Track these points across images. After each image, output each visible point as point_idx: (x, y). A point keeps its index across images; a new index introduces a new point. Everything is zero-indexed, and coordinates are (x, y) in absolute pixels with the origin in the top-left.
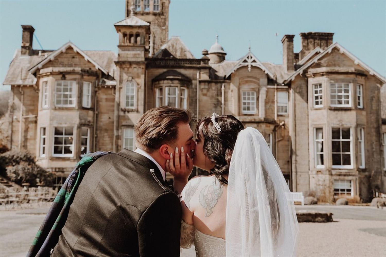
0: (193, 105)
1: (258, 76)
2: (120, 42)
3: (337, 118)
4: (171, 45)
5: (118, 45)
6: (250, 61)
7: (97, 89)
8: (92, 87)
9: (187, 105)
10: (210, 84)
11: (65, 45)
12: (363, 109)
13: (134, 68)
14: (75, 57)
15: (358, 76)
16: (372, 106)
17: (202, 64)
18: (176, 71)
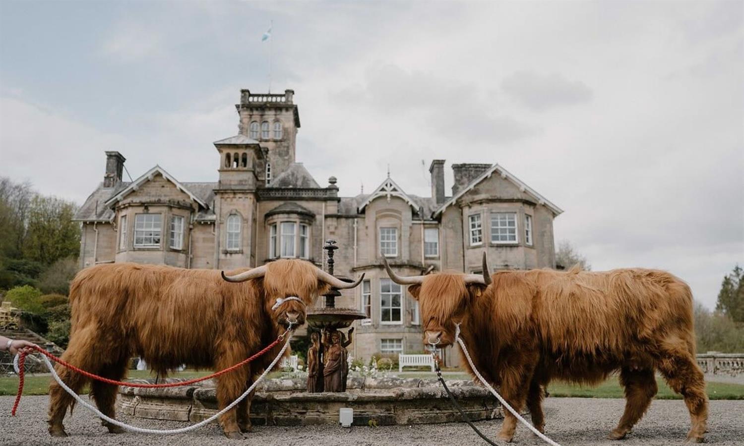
0: (318, 246)
1: (400, 209)
2: (221, 166)
3: (500, 257)
4: (290, 173)
5: (219, 169)
6: (388, 189)
7: (191, 226)
8: (184, 222)
9: (310, 246)
10: (339, 220)
11: (151, 170)
12: (532, 247)
13: (240, 198)
14: (165, 186)
15: (526, 205)
16: (543, 244)
17: (328, 195)
18: (296, 204)
